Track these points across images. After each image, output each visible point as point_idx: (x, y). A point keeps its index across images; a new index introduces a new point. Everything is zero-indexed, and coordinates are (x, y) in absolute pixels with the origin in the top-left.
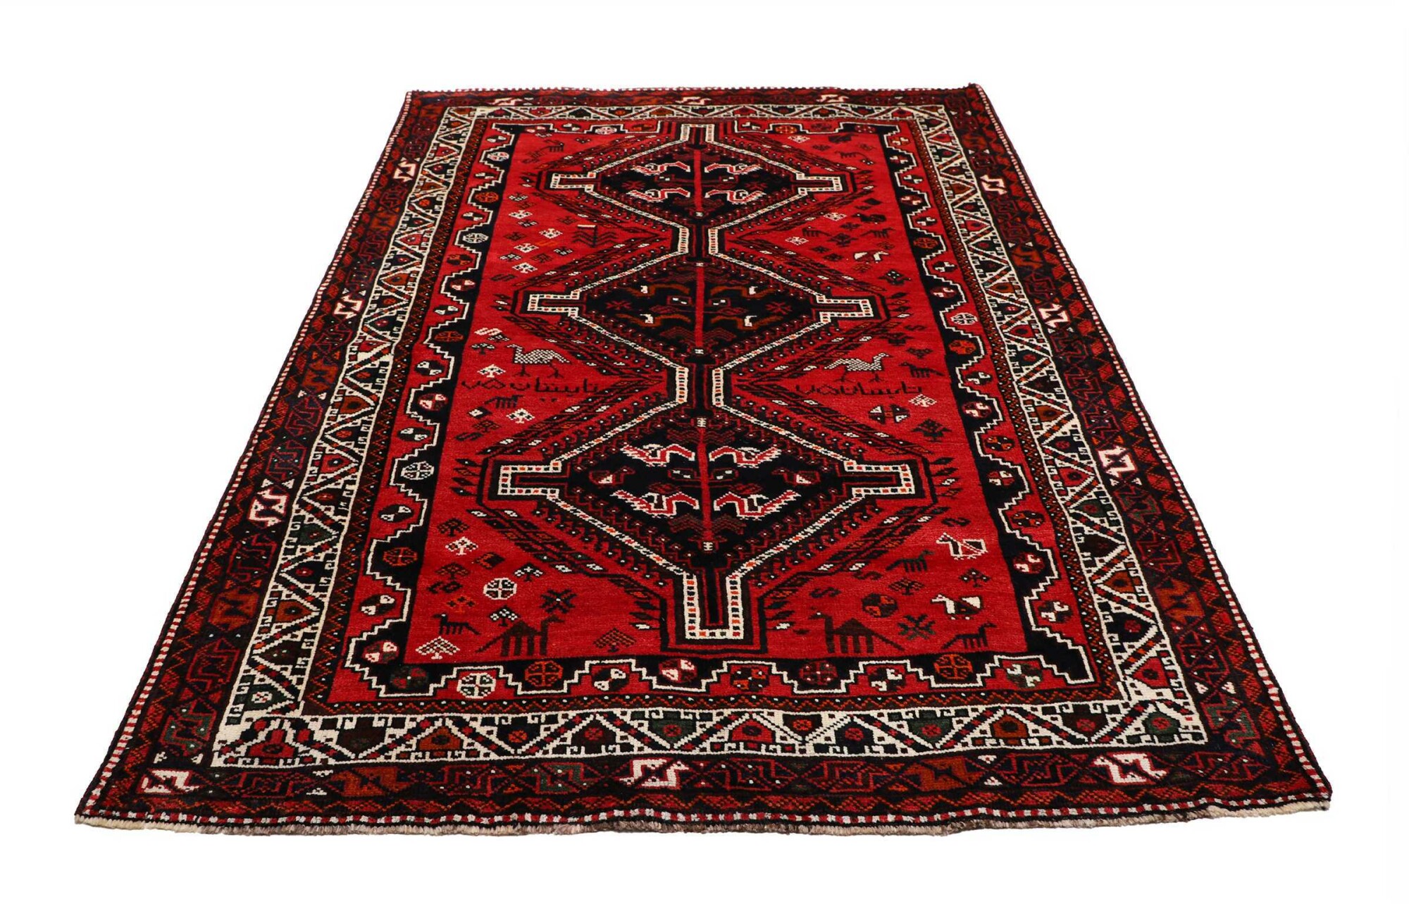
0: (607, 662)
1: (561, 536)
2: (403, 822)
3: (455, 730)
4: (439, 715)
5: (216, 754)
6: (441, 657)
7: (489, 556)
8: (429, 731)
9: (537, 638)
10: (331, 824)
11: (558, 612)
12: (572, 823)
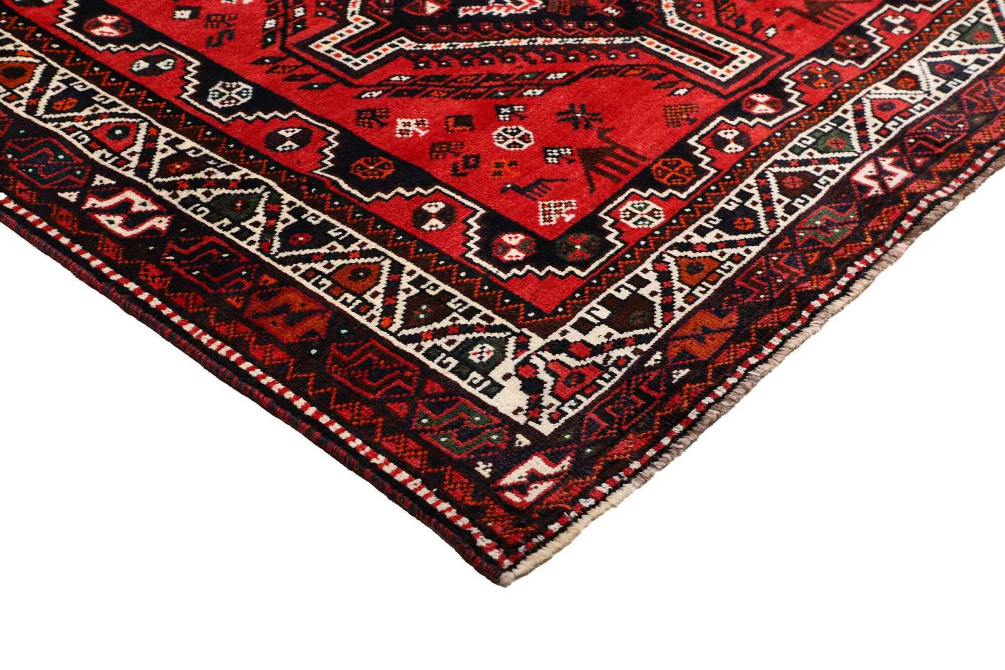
0: (703, 132)
1: (484, 71)
2: (785, 339)
3: (690, 254)
4: (657, 253)
5: (531, 424)
6: (572, 216)
7: (451, 121)
8: (674, 269)
9: (619, 151)
10: (734, 386)
11: (596, 125)
12: (892, 247)
